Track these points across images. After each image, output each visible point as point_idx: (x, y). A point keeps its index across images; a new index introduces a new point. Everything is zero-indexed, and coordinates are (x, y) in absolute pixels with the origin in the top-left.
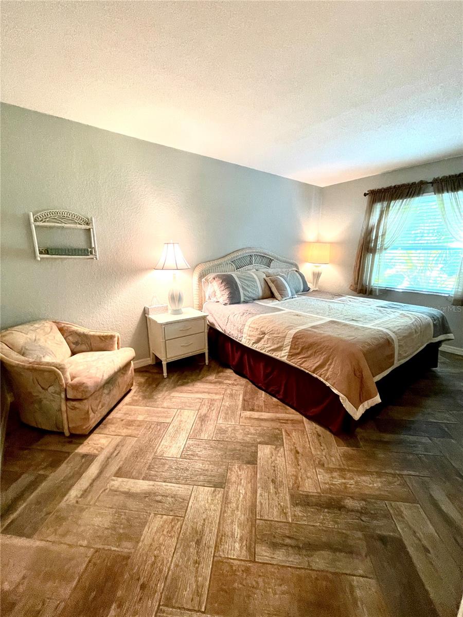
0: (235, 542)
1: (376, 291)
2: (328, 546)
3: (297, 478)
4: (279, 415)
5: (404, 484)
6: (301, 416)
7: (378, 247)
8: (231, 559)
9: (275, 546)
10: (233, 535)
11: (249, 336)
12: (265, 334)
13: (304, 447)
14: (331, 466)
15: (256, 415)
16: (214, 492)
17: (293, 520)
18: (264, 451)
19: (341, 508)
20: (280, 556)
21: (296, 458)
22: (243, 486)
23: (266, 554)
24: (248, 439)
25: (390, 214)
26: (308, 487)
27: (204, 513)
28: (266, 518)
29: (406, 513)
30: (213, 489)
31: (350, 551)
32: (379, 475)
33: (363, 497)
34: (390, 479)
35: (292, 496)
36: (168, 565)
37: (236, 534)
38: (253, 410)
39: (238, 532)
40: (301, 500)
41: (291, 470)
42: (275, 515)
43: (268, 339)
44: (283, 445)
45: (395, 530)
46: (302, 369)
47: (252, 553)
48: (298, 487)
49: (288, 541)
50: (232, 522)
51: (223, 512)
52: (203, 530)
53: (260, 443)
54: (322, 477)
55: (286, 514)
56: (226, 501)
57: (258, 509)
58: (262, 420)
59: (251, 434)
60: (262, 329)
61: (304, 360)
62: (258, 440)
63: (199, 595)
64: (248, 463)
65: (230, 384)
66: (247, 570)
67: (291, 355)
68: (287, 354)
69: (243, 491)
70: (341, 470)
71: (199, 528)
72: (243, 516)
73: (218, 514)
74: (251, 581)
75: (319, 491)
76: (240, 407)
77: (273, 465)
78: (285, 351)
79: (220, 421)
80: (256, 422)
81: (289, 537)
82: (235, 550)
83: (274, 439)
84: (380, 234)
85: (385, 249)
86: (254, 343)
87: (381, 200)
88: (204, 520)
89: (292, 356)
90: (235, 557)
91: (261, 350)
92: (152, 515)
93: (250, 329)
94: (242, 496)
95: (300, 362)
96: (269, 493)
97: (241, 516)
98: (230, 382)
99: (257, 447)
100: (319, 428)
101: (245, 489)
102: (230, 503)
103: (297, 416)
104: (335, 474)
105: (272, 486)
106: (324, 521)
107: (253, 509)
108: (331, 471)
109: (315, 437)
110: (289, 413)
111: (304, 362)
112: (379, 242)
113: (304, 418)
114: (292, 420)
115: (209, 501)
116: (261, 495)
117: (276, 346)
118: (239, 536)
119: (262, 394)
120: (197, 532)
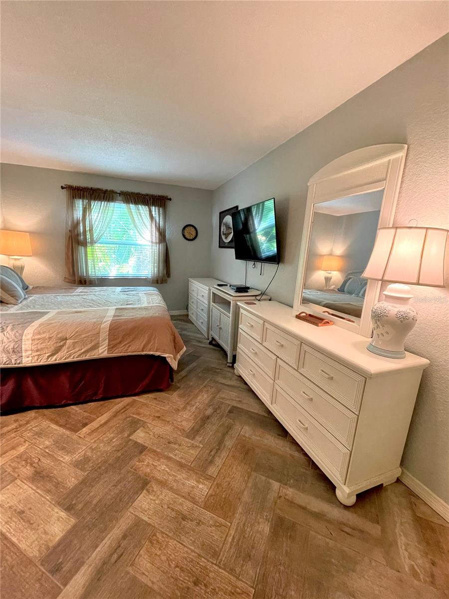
0: (198, 487)
1: (95, 281)
2: (224, 435)
3: (178, 428)
4: (114, 409)
5: (211, 387)
6: (129, 398)
7: (89, 240)
8: (207, 494)
9: (211, 462)
10: (193, 487)
11: (37, 351)
12: (66, 339)
13: (158, 411)
14: (182, 406)
15: (95, 425)
16: (148, 491)
17: (202, 444)
18: (140, 436)
19: (208, 417)
20: (219, 462)
21: (163, 420)
22: (160, 465)
23: (214, 469)
24: (116, 442)
25: (92, 212)
26: (187, 425)
27: (162, 506)
28: (192, 459)
29: (223, 396)
30: (145, 491)
31: (229, 428)
32: (201, 391)
33: (209, 405)
34: (206, 389)
35: (188, 437)
36: (189, 552)
37: (193, 484)
38: (85, 425)
39: (192, 483)
40: (193, 433)
41: (169, 428)
42: (194, 452)
43: (74, 343)
44: (146, 422)
45: (229, 405)
46: (129, 354)
47: (209, 478)
48: (184, 430)
49: (213, 453)
50: (183, 484)
51: (171, 489)
52: (177, 511)
53: (129, 436)
54: (186, 415)
55: (196, 446)
56: (163, 484)
57: (183, 461)
58: (106, 423)
59: (113, 438)
60: (58, 336)
61: (127, 346)
62: (126, 435)
63: (221, 525)
64: (141, 452)
65: (17, 428)
66: (218, 485)
67: (111, 348)
68: (107, 348)
69: (163, 467)
70: (188, 403)
71: (173, 514)
72: (182, 475)
73: (170, 493)
74: (225, 485)
75: (193, 421)
76: (68, 432)
77: (156, 436)
78: (104, 346)
79: (67, 458)
80: (105, 428)
81: (211, 452)
82: (203, 489)
83: (135, 424)
84: (88, 229)
85: (95, 243)
86: (49, 357)
87: (81, 197)
88: (169, 508)
89: (113, 347)
90: (207, 491)
91: (65, 359)
92: (129, 569)
93: (36, 342)
94: (167, 469)
95: (126, 349)
96: (176, 449)
97: (181, 476)
98: (14, 426)
99: (130, 440)
100: (151, 396)
101: (163, 465)
102: (166, 481)
103: (127, 400)
104: (188, 408)
105: (173, 445)
106: (211, 429)
107: (181, 466)
108: (184, 408)
109: (155, 401)
110: (119, 403)
111: (129, 347)
112: (88, 236)
113: (134, 398)
114: (128, 405)
115: (155, 498)
116: (176, 455)
117: (89, 346)
118: (195, 483)
119: (75, 409)
120: (175, 518)
